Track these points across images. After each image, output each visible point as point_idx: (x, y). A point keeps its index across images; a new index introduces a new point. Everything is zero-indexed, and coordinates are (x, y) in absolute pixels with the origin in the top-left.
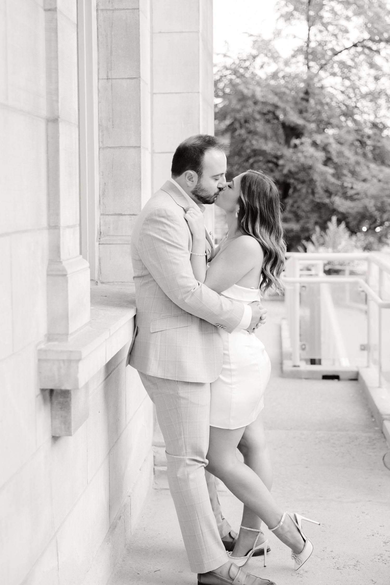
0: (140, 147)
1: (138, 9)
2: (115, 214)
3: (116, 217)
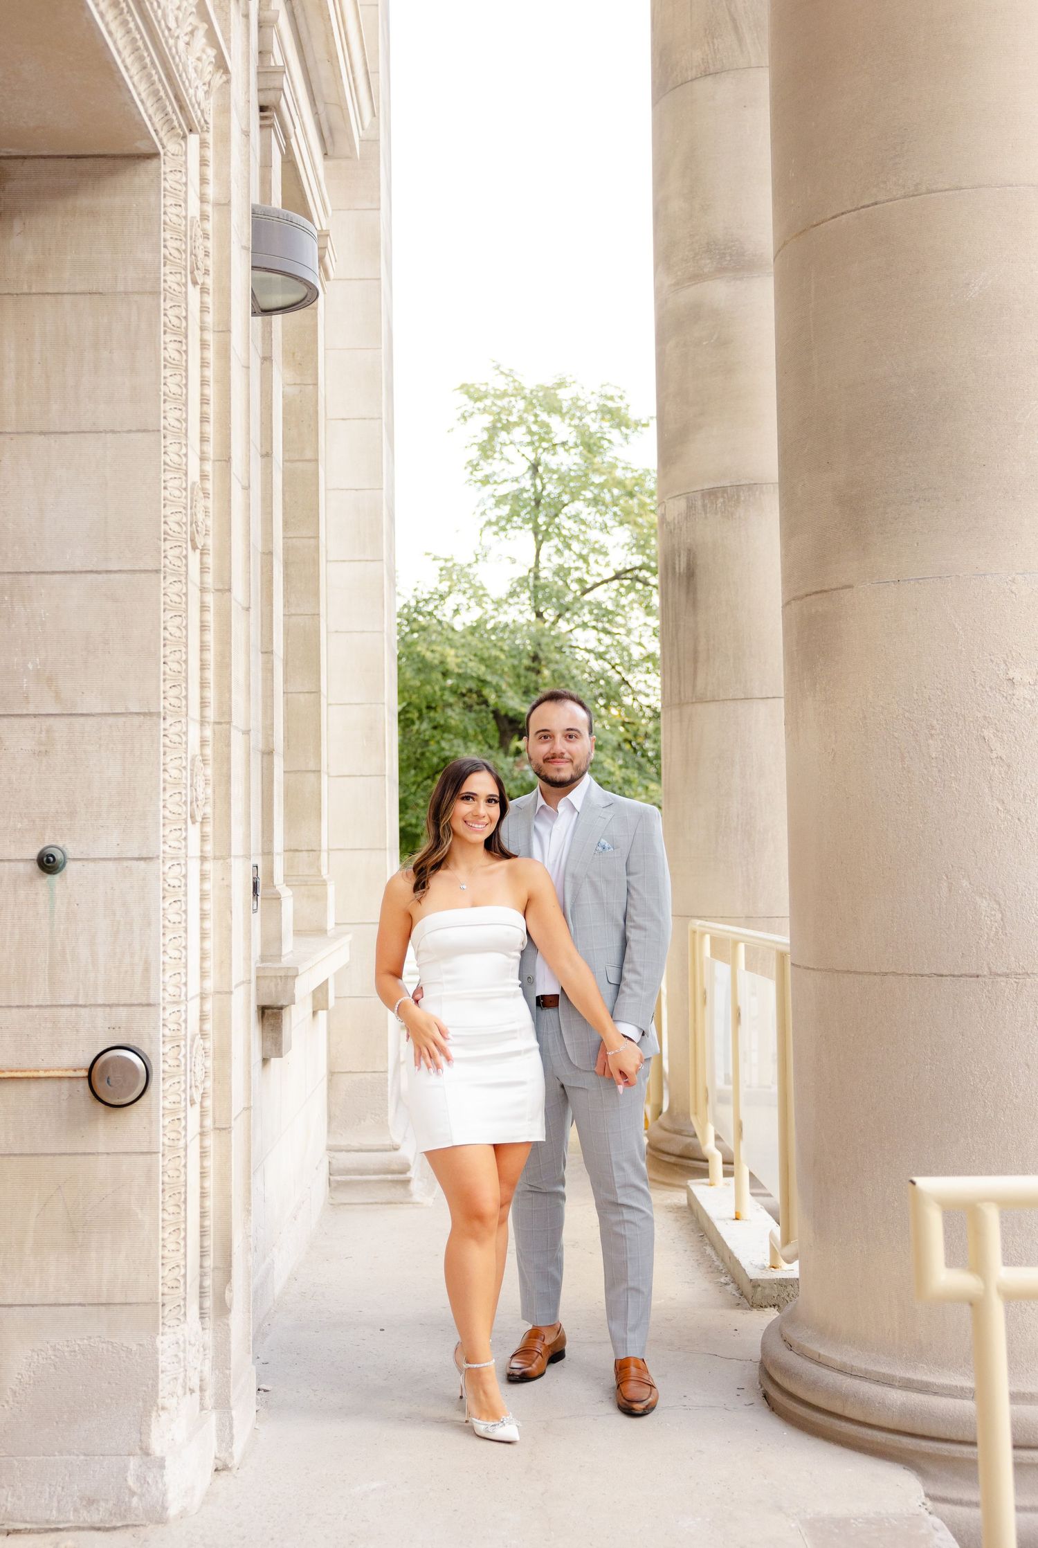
0: (320, 771)
1: (319, 614)
2: (290, 850)
3: (291, 853)
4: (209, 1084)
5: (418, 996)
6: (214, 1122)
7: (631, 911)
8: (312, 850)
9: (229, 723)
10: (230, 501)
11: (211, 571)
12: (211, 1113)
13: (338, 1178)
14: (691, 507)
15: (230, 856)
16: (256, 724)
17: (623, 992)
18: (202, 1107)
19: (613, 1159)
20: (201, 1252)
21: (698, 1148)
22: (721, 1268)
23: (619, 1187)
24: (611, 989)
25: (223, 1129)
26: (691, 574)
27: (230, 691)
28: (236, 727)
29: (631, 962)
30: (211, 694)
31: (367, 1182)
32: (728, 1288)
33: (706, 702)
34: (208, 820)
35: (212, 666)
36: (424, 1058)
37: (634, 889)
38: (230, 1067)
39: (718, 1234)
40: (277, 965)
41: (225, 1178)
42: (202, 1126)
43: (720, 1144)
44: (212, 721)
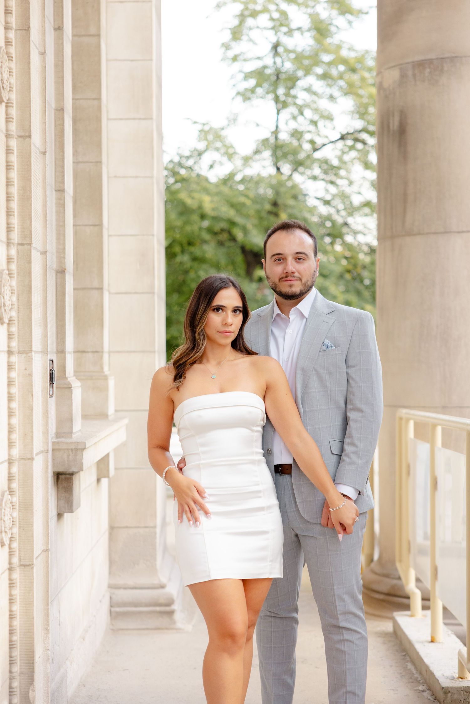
0: (102, 289)
1: (101, 162)
4: (16, 530)
5: (181, 465)
6: (20, 560)
7: (350, 396)
8: (97, 352)
9: (30, 244)
10: (29, 63)
11: (14, 120)
12: (17, 553)
13: (118, 609)
14: (403, 76)
15: (31, 351)
16: (52, 247)
17: (344, 461)
18: (10, 548)
19: (336, 592)
20: (10, 660)
21: (402, 588)
22: (419, 679)
23: (341, 614)
24: (334, 459)
25: (27, 566)
26: (402, 131)
27: (30, 219)
28: (36, 249)
29: (351, 437)
30: (15, 221)
31: (140, 613)
32: (425, 694)
33: (414, 235)
34: (14, 322)
35: (16, 198)
36: (186, 514)
37: (353, 379)
38: (32, 517)
39: (417, 653)
40: (69, 440)
41: (28, 604)
42: (10, 563)
43: (420, 585)
44: (16, 242)
